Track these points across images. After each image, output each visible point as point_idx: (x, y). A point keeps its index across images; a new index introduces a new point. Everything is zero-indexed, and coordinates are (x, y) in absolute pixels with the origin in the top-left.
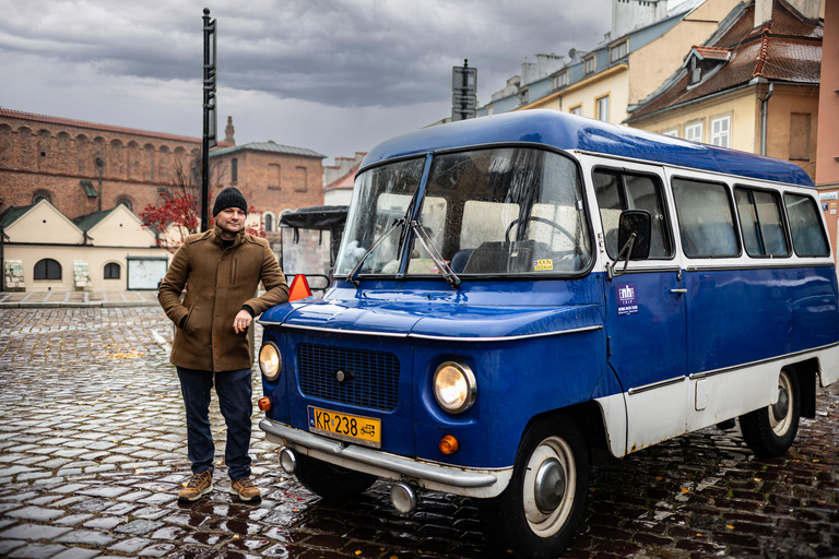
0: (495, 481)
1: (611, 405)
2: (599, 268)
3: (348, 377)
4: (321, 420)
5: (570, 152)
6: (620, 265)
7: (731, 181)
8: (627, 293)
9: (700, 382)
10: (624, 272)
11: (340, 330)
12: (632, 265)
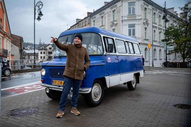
0: (89, 90)
1: (107, 78)
2: (104, 54)
3: (60, 74)
4: (55, 82)
5: (99, 34)
6: (108, 54)
7: (125, 40)
8: (109, 58)
9: (121, 75)
10: (109, 55)
11: (59, 65)
12: (110, 54)
